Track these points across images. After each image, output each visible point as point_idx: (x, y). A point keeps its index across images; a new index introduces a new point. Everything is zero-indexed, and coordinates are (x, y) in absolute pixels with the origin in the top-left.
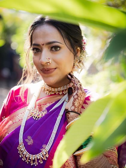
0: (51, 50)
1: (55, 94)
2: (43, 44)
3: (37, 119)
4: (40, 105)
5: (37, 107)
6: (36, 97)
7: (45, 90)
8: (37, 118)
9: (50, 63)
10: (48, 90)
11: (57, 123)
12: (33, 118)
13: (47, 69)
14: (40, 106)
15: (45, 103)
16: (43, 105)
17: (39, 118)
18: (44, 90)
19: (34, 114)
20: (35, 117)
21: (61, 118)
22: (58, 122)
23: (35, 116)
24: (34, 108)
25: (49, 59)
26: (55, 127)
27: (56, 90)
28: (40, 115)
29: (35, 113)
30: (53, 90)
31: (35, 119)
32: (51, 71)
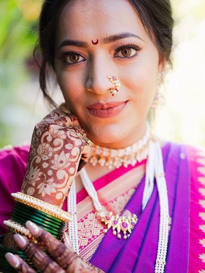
0: (116, 56)
2: (95, 42)
3: (125, 237)
9: (118, 88)
13: (107, 104)
14: (107, 205)
23: (116, 229)
25: (114, 79)
32: (115, 108)
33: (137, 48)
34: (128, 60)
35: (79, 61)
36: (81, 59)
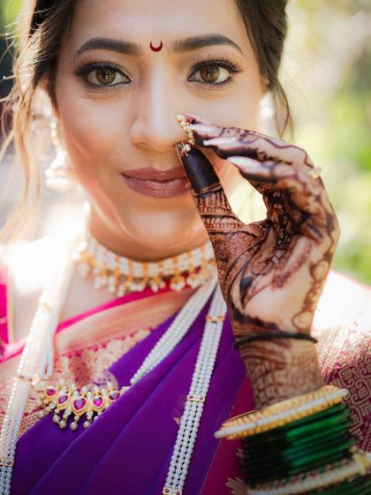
1: (148, 292)
3: (74, 425)
4: (77, 354)
5: (65, 361)
6: (50, 309)
7: (96, 271)
8: (77, 418)
10: (109, 273)
11: (185, 444)
12: (56, 418)
14: (79, 354)
15: (97, 338)
16: (91, 353)
17: (84, 417)
18: (90, 273)
19: (55, 399)
20: (65, 416)
21: (199, 415)
22: (186, 438)
23: (62, 412)
24: (50, 368)
26: (173, 463)
27: (153, 270)
28: (90, 400)
29: (62, 393)
30: (138, 269)
31: (63, 424)
33: (232, 68)
34: (215, 88)
35: (113, 83)
36: (118, 78)
